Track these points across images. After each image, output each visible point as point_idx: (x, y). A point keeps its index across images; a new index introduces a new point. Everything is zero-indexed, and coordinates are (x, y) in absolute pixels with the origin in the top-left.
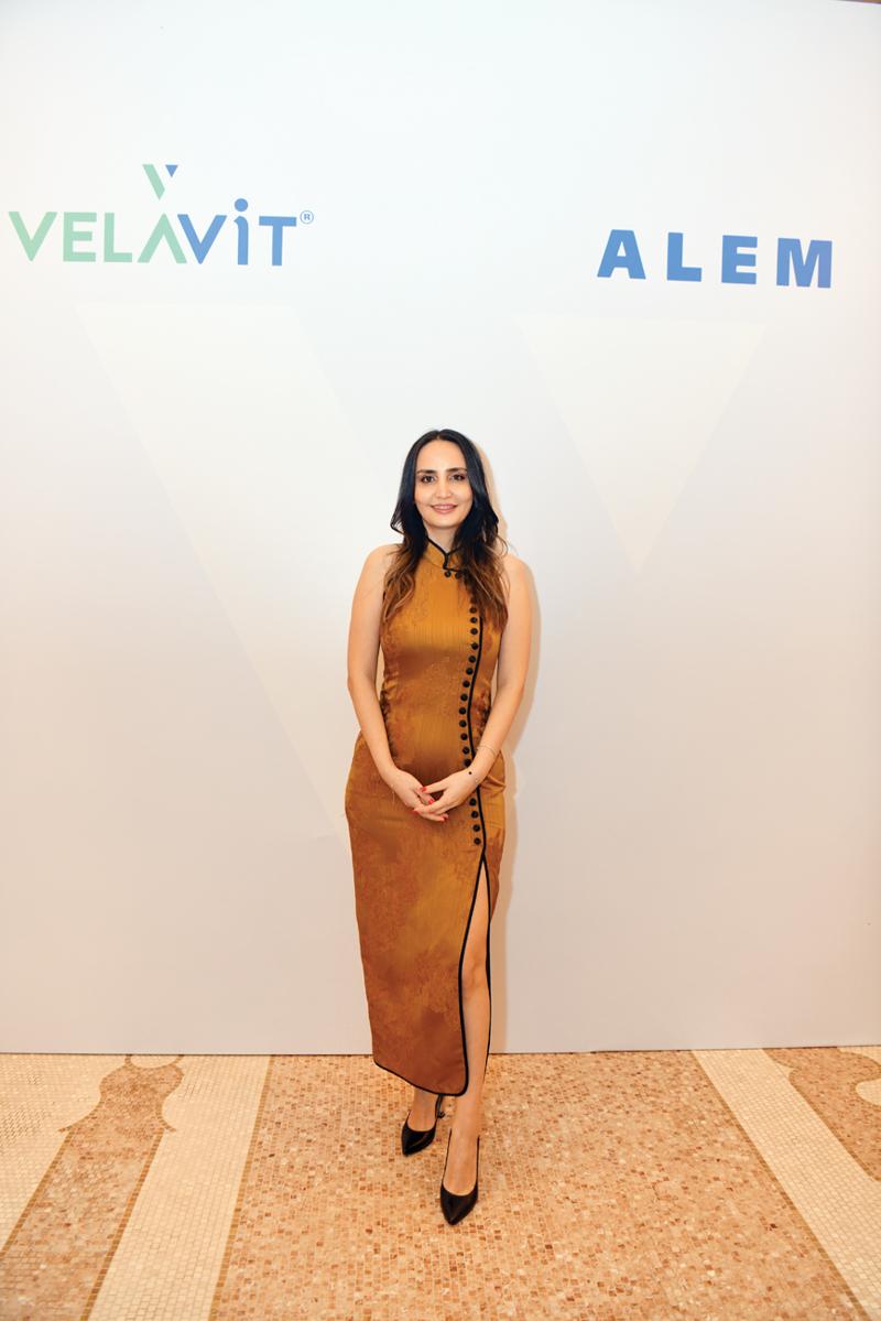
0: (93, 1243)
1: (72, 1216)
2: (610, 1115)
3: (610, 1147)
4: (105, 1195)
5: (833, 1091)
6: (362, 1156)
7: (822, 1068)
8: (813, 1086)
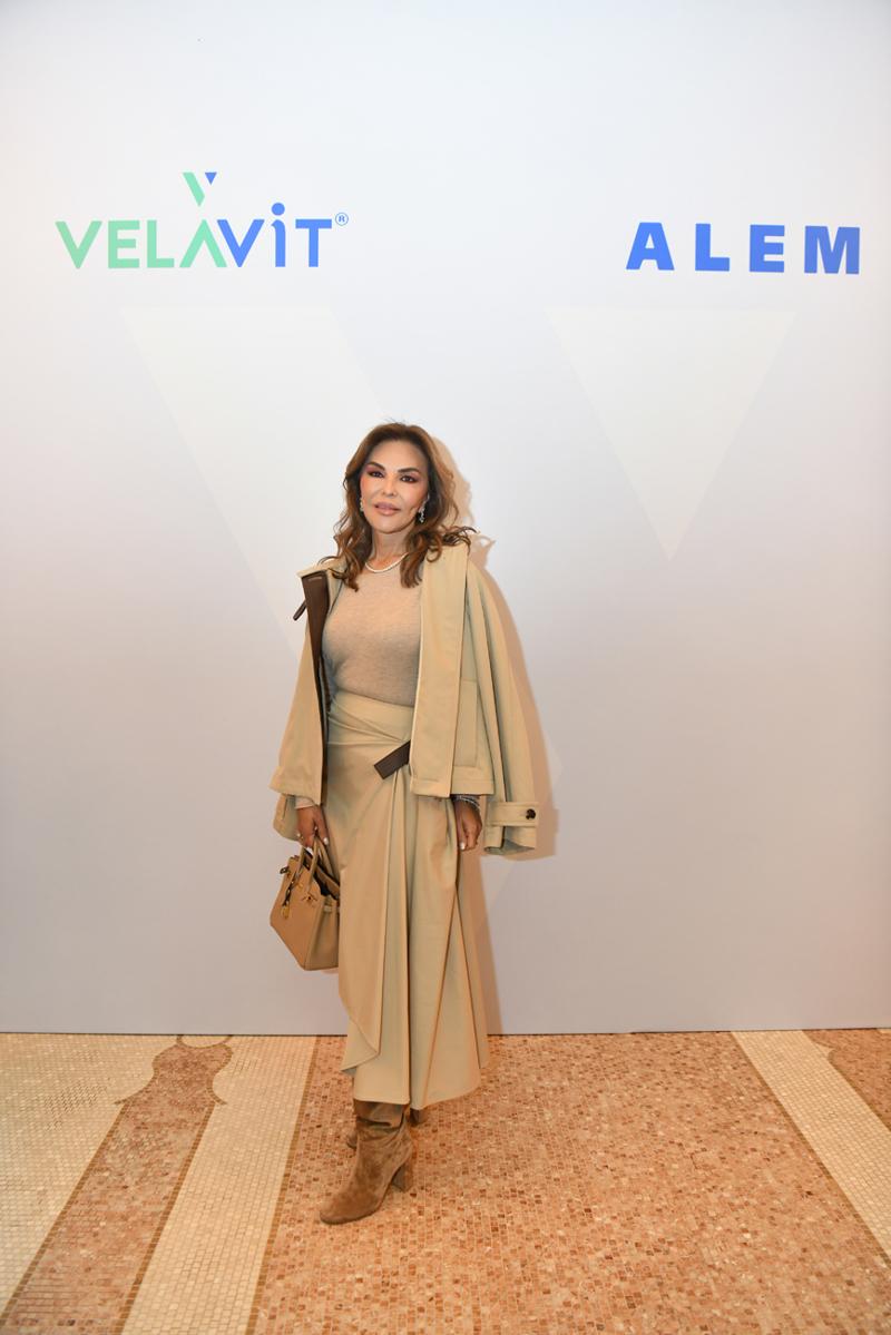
0: (150, 1204)
1: (128, 1179)
2: (649, 1091)
3: (649, 1120)
4: (160, 1161)
7: (861, 1048)
8: (853, 1066)
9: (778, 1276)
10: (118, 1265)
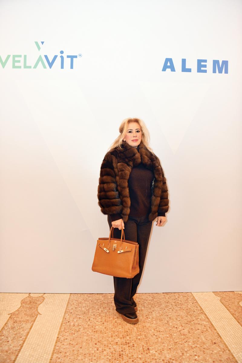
0: (15, 347)
1: (9, 339)
2: (168, 311)
3: (167, 320)
4: (20, 333)
5: (233, 304)
6: (95, 322)
7: (229, 297)
8: (227, 303)
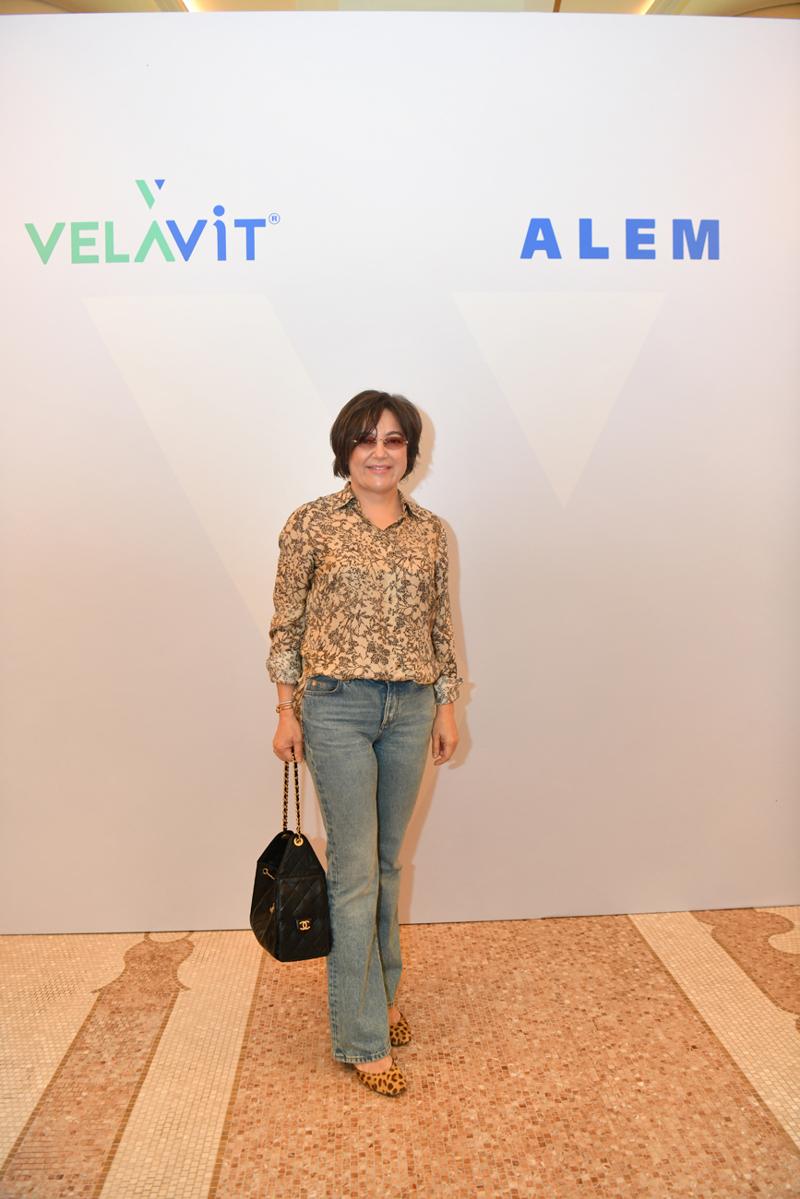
0: (125, 1076)
1: (106, 1056)
2: (557, 967)
3: (557, 991)
4: (133, 1040)
5: (749, 943)
7: (740, 924)
8: (732, 939)
9: (667, 1116)
10: (100, 1127)
